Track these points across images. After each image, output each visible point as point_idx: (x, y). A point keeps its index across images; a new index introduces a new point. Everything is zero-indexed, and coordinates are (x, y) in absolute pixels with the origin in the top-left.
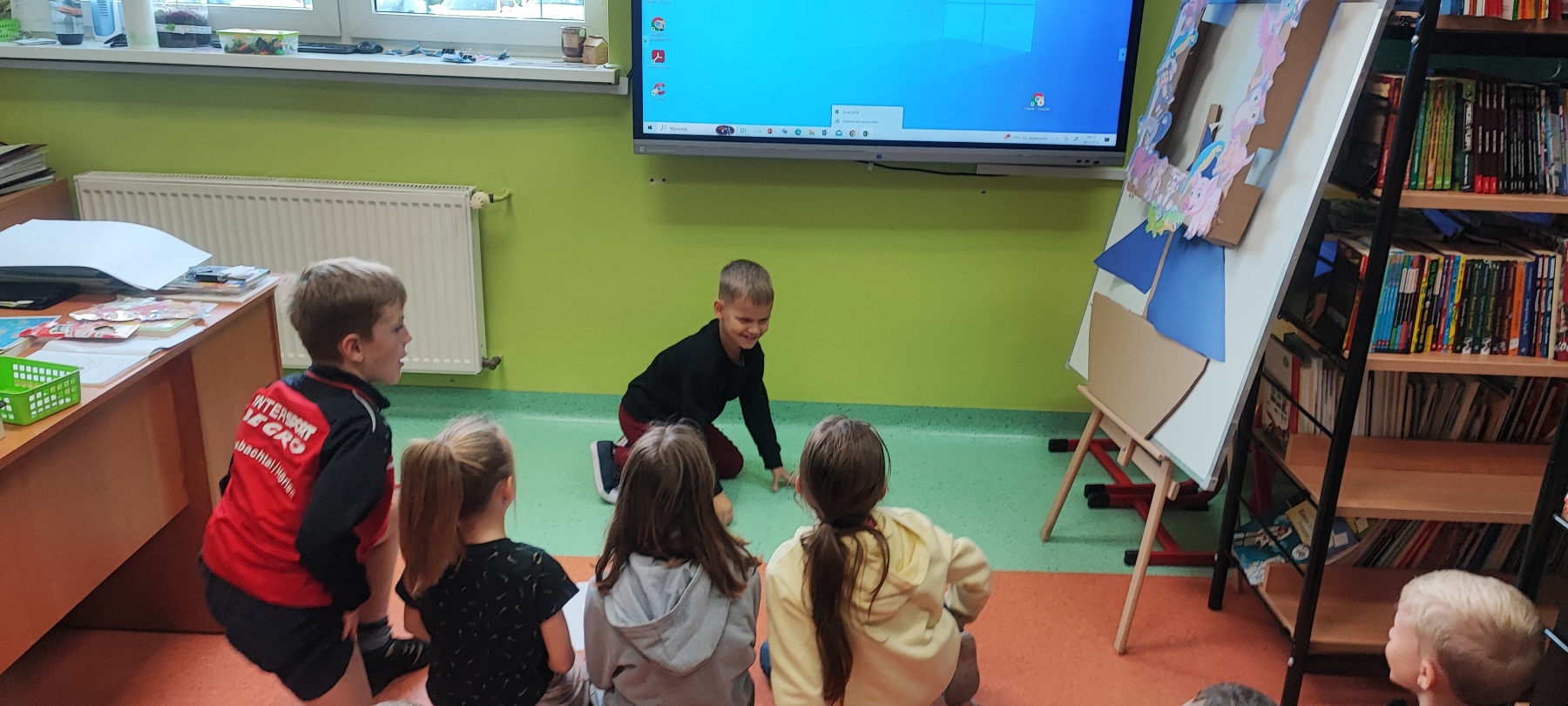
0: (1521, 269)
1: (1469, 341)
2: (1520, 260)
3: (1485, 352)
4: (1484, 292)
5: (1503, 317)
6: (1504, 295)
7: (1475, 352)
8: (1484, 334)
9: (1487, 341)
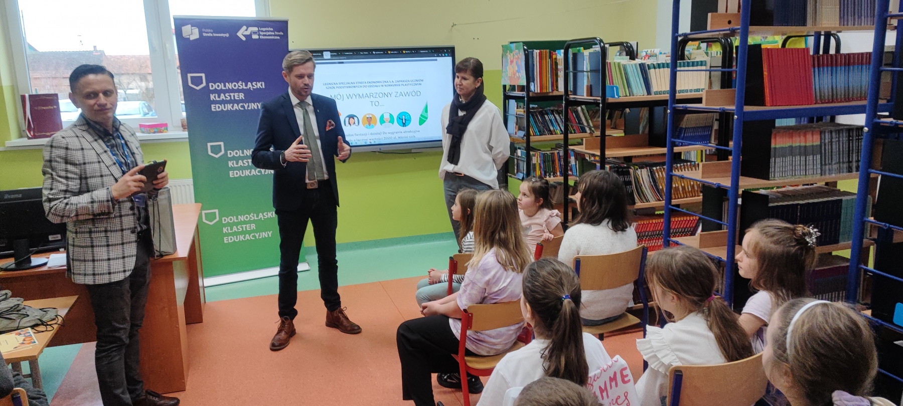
0: (556, 154)
1: (548, 174)
2: (555, 152)
3: (552, 176)
4: (549, 161)
5: (554, 167)
6: (553, 162)
7: (550, 177)
8: (551, 172)
9: (552, 174)
